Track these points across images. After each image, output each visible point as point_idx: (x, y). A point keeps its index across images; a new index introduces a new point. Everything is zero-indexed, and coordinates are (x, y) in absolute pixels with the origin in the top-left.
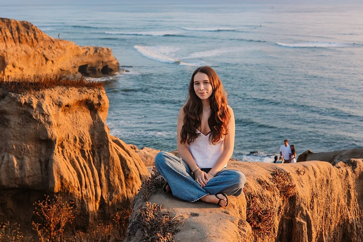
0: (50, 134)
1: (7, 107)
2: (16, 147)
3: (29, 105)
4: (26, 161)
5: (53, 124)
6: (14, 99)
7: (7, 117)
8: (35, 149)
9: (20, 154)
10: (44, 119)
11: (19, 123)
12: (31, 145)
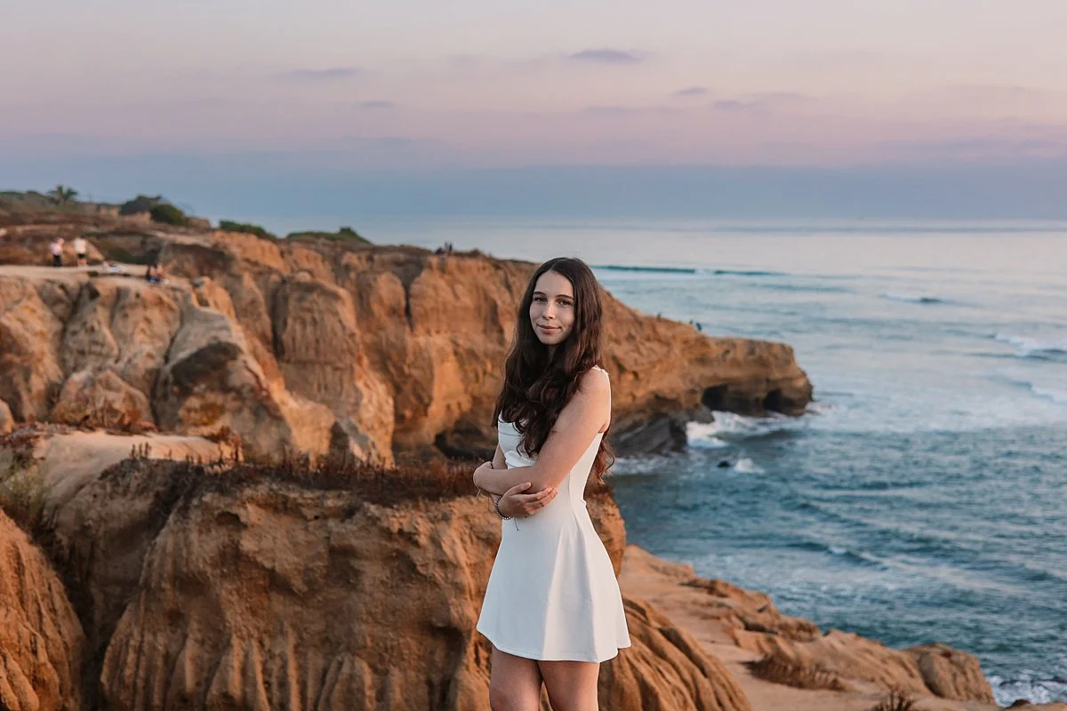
0: (456, 615)
1: (357, 538)
2: (372, 641)
3: (409, 537)
4: (394, 678)
5: (467, 589)
6: (374, 520)
7: (355, 563)
8: (419, 650)
9: (382, 659)
10: (443, 575)
11: (382, 582)
12: (409, 639)
